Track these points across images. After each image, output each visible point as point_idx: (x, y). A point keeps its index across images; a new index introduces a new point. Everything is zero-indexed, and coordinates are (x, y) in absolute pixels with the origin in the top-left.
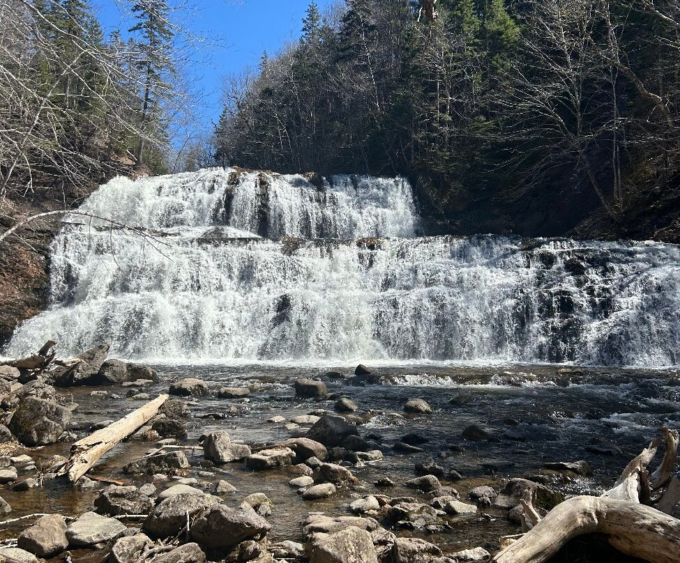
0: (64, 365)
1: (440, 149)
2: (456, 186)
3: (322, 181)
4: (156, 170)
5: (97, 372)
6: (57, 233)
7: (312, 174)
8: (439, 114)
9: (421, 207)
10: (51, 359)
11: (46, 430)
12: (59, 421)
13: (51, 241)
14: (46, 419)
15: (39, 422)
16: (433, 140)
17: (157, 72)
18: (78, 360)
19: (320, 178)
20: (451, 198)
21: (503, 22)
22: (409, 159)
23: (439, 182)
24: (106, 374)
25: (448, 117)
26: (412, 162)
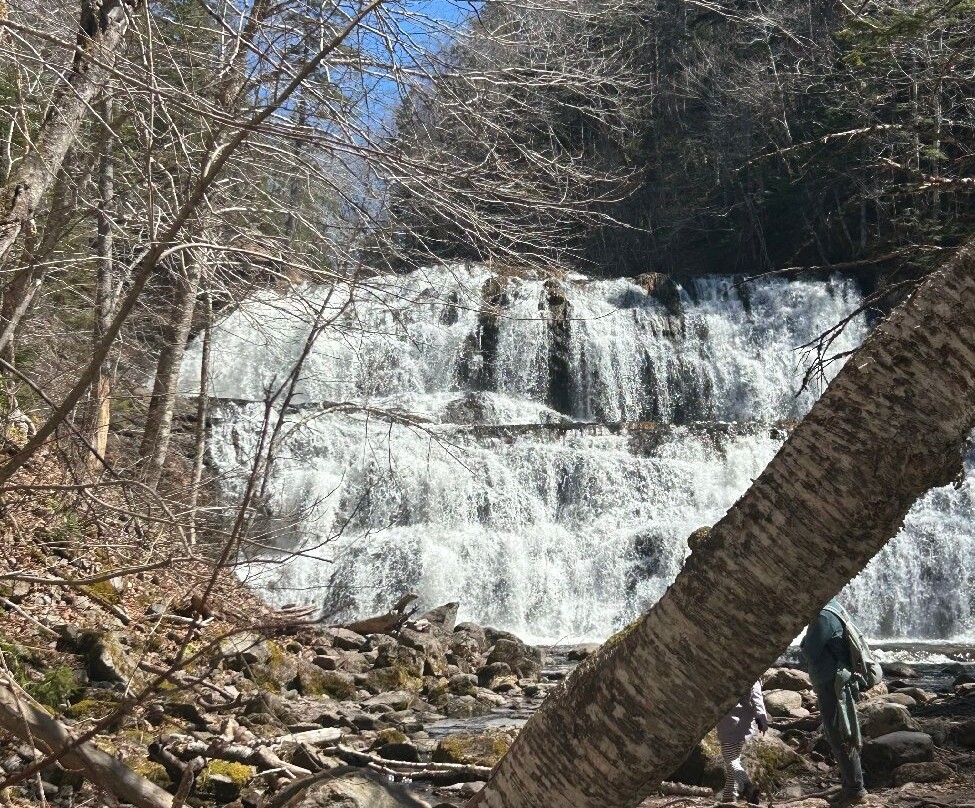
1: (922, 219)
3: (675, 293)
7: (652, 277)
10: (405, 620)
13: (209, 436)
18: (426, 622)
19: (670, 285)
22: (856, 237)
25: (936, 153)
26: (863, 243)
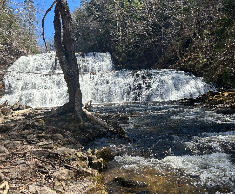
0: (10, 106)
1: (119, 44)
2: (123, 55)
3: (84, 55)
4: (34, 53)
5: (18, 107)
6: (5, 75)
7: (81, 53)
8: (118, 33)
9: (113, 61)
10: (7, 105)
11: (8, 113)
12: (10, 111)
13: (4, 77)
14: (8, 111)
15: (6, 112)
16: (117, 41)
17: (32, 23)
18: (13, 105)
19: (83, 53)
20: (123, 58)
21: (136, 3)
23: (119, 54)
24: (20, 108)
25: (120, 34)
26: (111, 47)
